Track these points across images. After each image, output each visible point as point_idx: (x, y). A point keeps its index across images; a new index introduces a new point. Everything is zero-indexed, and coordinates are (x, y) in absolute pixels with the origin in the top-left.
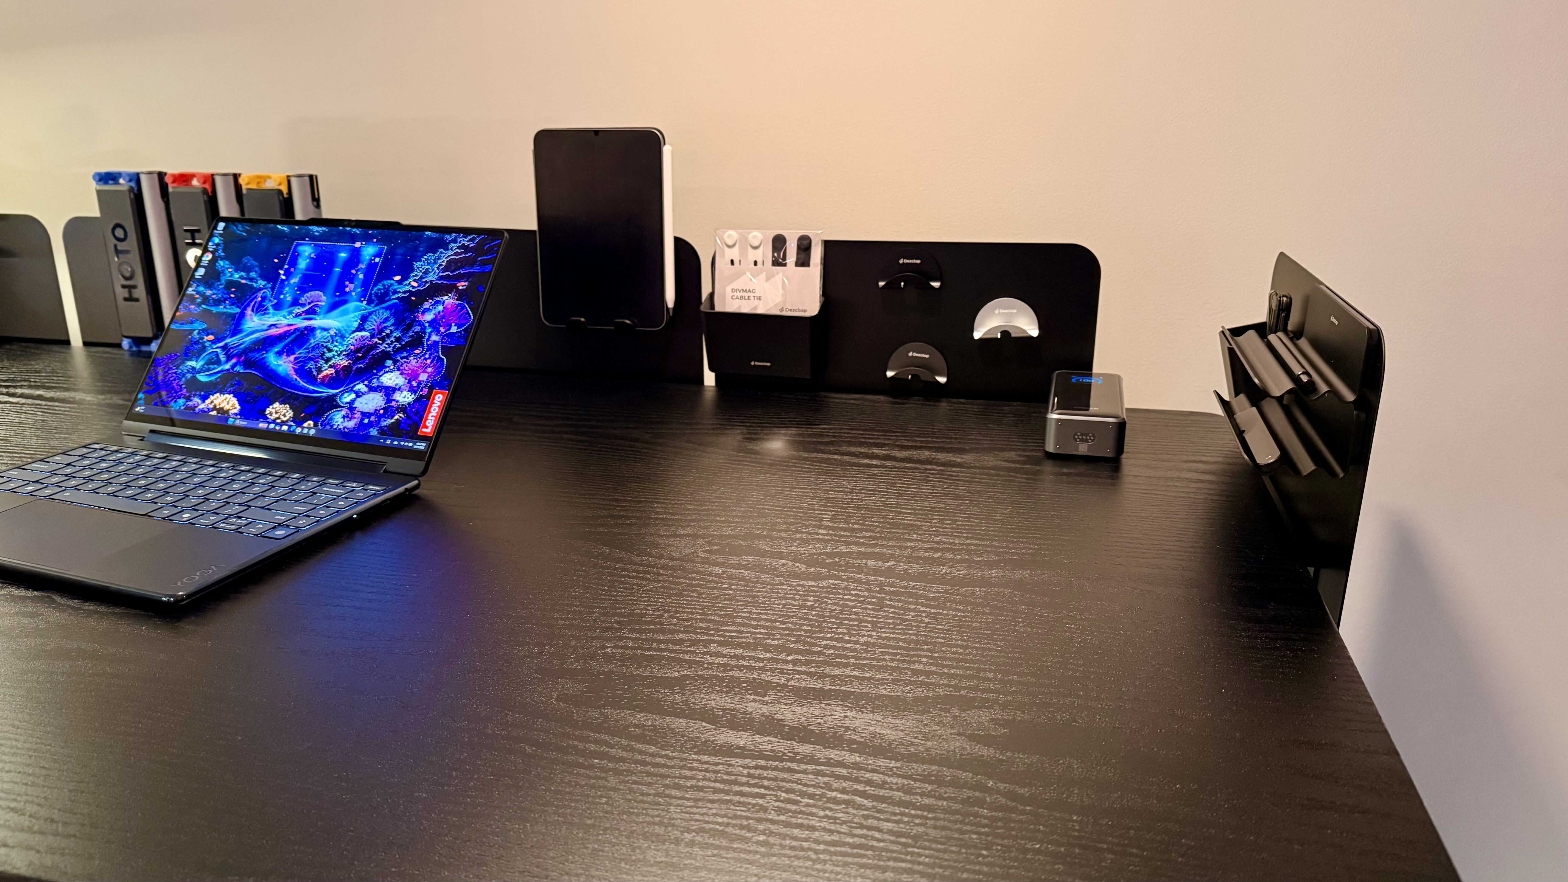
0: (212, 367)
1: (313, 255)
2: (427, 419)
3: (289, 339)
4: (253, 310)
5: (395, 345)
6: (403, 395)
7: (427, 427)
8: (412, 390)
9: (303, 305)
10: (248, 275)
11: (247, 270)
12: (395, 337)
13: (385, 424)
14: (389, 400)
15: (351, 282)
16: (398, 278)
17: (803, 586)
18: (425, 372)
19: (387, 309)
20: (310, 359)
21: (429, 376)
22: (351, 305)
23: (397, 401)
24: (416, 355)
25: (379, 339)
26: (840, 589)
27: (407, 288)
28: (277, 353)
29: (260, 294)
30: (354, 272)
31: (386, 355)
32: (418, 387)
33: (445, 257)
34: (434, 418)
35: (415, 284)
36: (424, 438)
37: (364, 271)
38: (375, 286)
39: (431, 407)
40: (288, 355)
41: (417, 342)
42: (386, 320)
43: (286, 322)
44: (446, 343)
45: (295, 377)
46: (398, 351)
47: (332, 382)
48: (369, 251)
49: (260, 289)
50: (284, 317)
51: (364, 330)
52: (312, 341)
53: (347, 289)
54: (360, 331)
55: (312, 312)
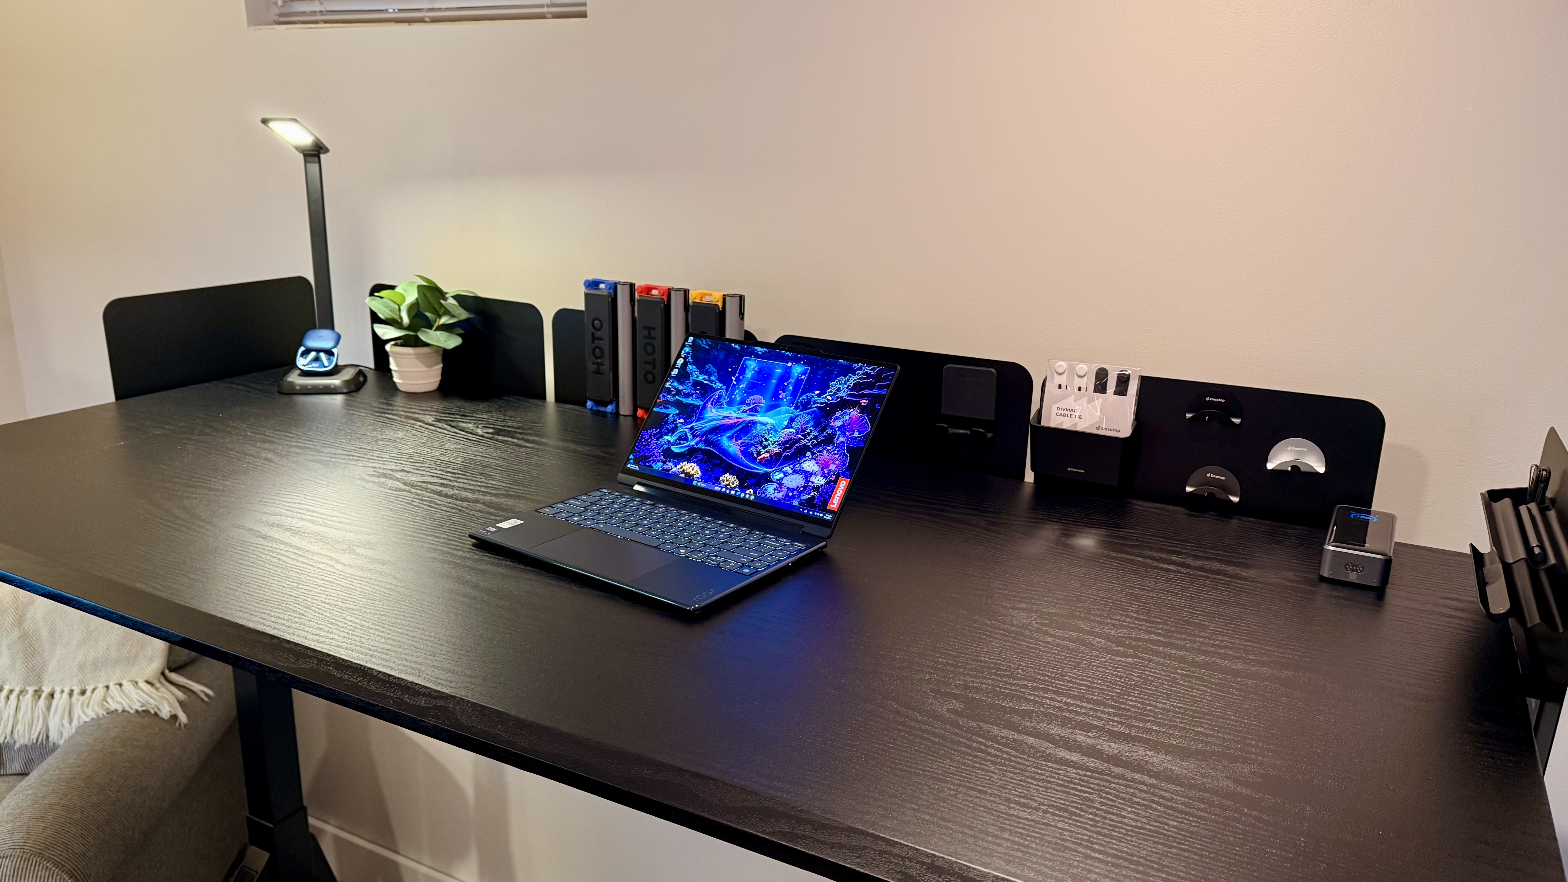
0: (682, 442)
1: (756, 369)
2: (834, 498)
3: (738, 428)
4: (712, 404)
5: (814, 442)
6: (817, 479)
7: (834, 504)
8: (824, 475)
9: (748, 405)
10: (709, 378)
11: (710, 374)
12: (813, 435)
13: (804, 498)
14: (807, 481)
15: (784, 391)
16: (817, 392)
17: (1113, 660)
18: (833, 463)
19: (808, 414)
20: (752, 444)
21: (837, 467)
22: (784, 408)
23: (813, 483)
24: (828, 450)
25: (802, 435)
26: (1143, 666)
27: (824, 400)
28: (728, 437)
29: (717, 393)
30: (786, 384)
31: (806, 448)
32: (828, 474)
33: (853, 379)
34: (838, 498)
35: (830, 398)
36: (830, 512)
37: (793, 384)
38: (801, 396)
39: (837, 489)
40: (736, 440)
41: (829, 440)
42: (808, 422)
43: (735, 415)
44: (849, 444)
45: (741, 456)
46: (814, 446)
47: (768, 463)
48: (798, 369)
49: (718, 389)
50: (735, 412)
51: (792, 427)
52: (754, 432)
53: (781, 397)
54: (789, 428)
55: (754, 410)
